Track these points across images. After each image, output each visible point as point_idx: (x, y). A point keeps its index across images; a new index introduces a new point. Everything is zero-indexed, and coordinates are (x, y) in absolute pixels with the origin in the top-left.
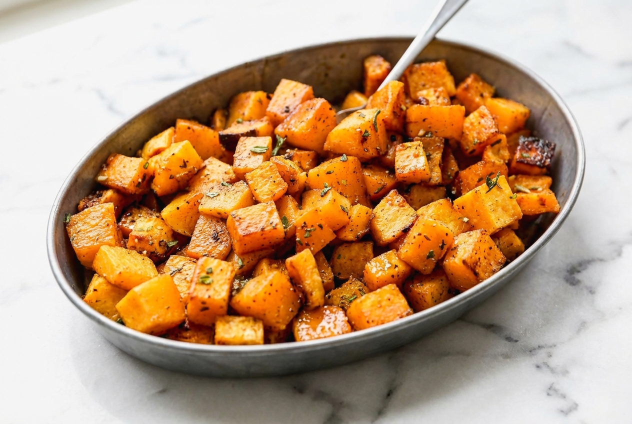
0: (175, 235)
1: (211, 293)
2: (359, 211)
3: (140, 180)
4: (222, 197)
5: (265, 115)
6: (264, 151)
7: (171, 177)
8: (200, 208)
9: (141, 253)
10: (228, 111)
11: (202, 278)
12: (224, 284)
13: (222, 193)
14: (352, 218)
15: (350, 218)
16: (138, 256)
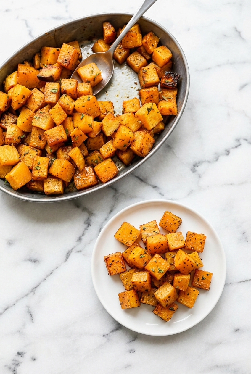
0: (24, 132)
1: (40, 173)
2: (96, 124)
3: (6, 105)
4: (40, 120)
5: (56, 63)
6: (56, 92)
7: (19, 103)
8: (32, 124)
9: (10, 145)
10: (41, 54)
11: (36, 167)
12: (45, 169)
13: (41, 117)
14: (93, 129)
15: (92, 128)
16: (10, 147)
